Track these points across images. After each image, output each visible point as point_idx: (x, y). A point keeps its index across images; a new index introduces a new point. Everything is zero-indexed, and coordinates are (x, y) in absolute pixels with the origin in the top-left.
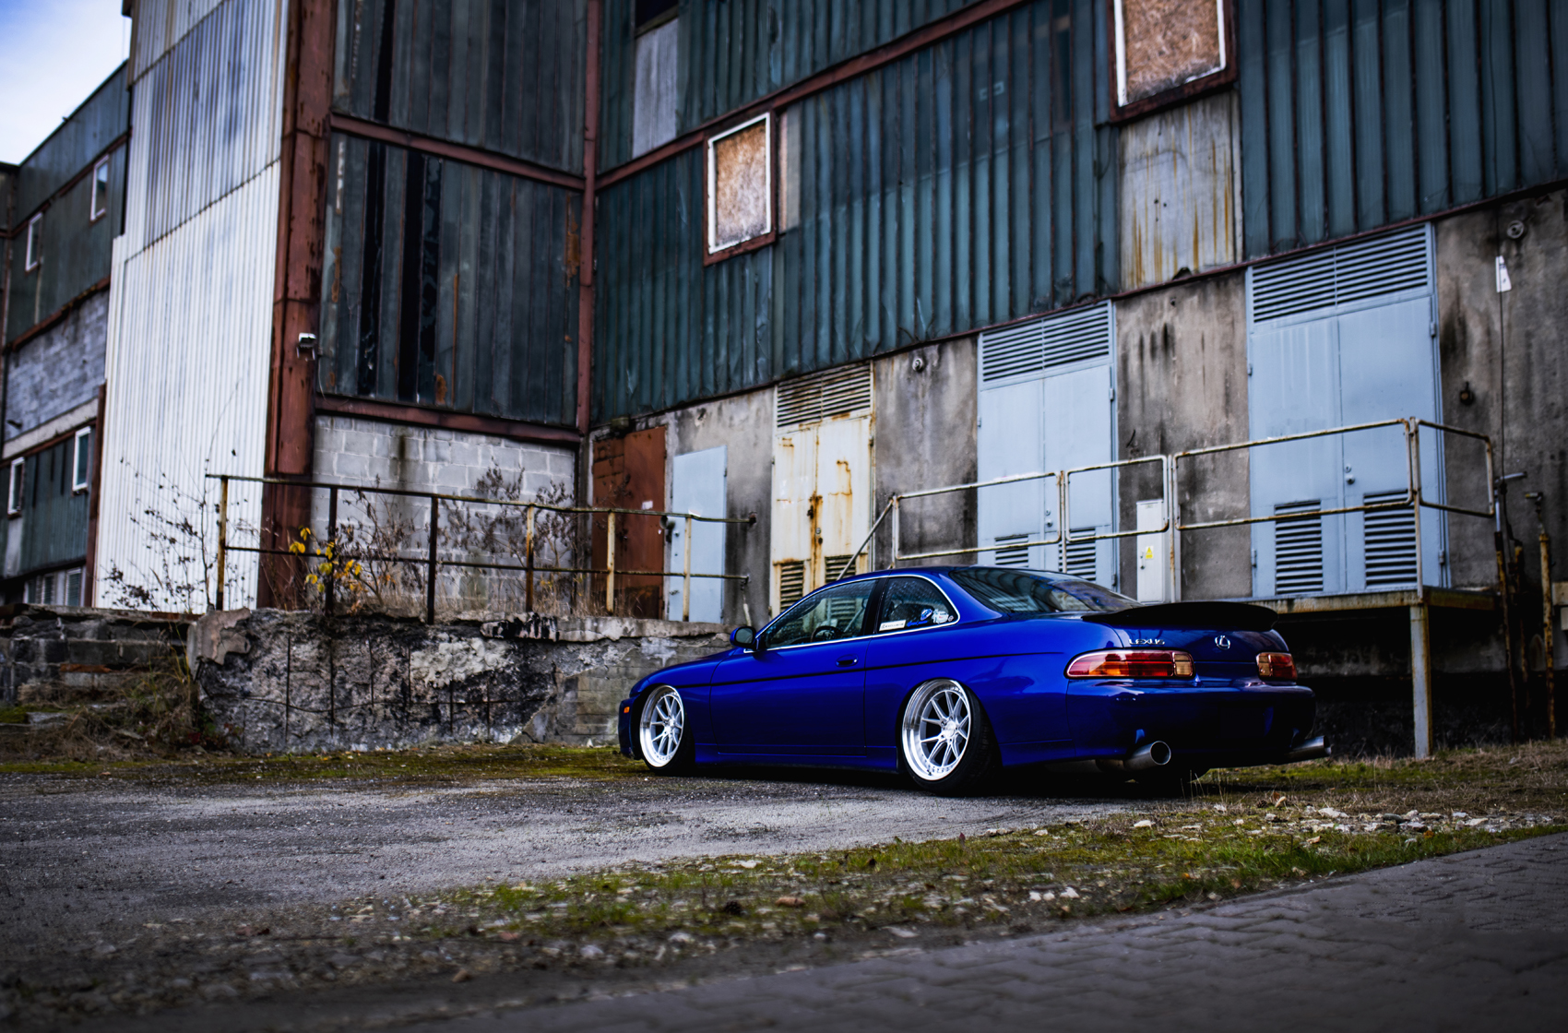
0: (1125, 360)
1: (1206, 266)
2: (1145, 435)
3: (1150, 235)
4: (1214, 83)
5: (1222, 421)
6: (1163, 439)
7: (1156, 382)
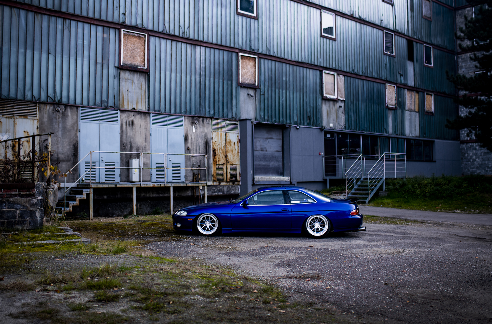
0: (122, 125)
1: (139, 109)
2: (127, 143)
3: (126, 97)
4: (144, 71)
5: (145, 144)
6: (131, 145)
7: (129, 131)
